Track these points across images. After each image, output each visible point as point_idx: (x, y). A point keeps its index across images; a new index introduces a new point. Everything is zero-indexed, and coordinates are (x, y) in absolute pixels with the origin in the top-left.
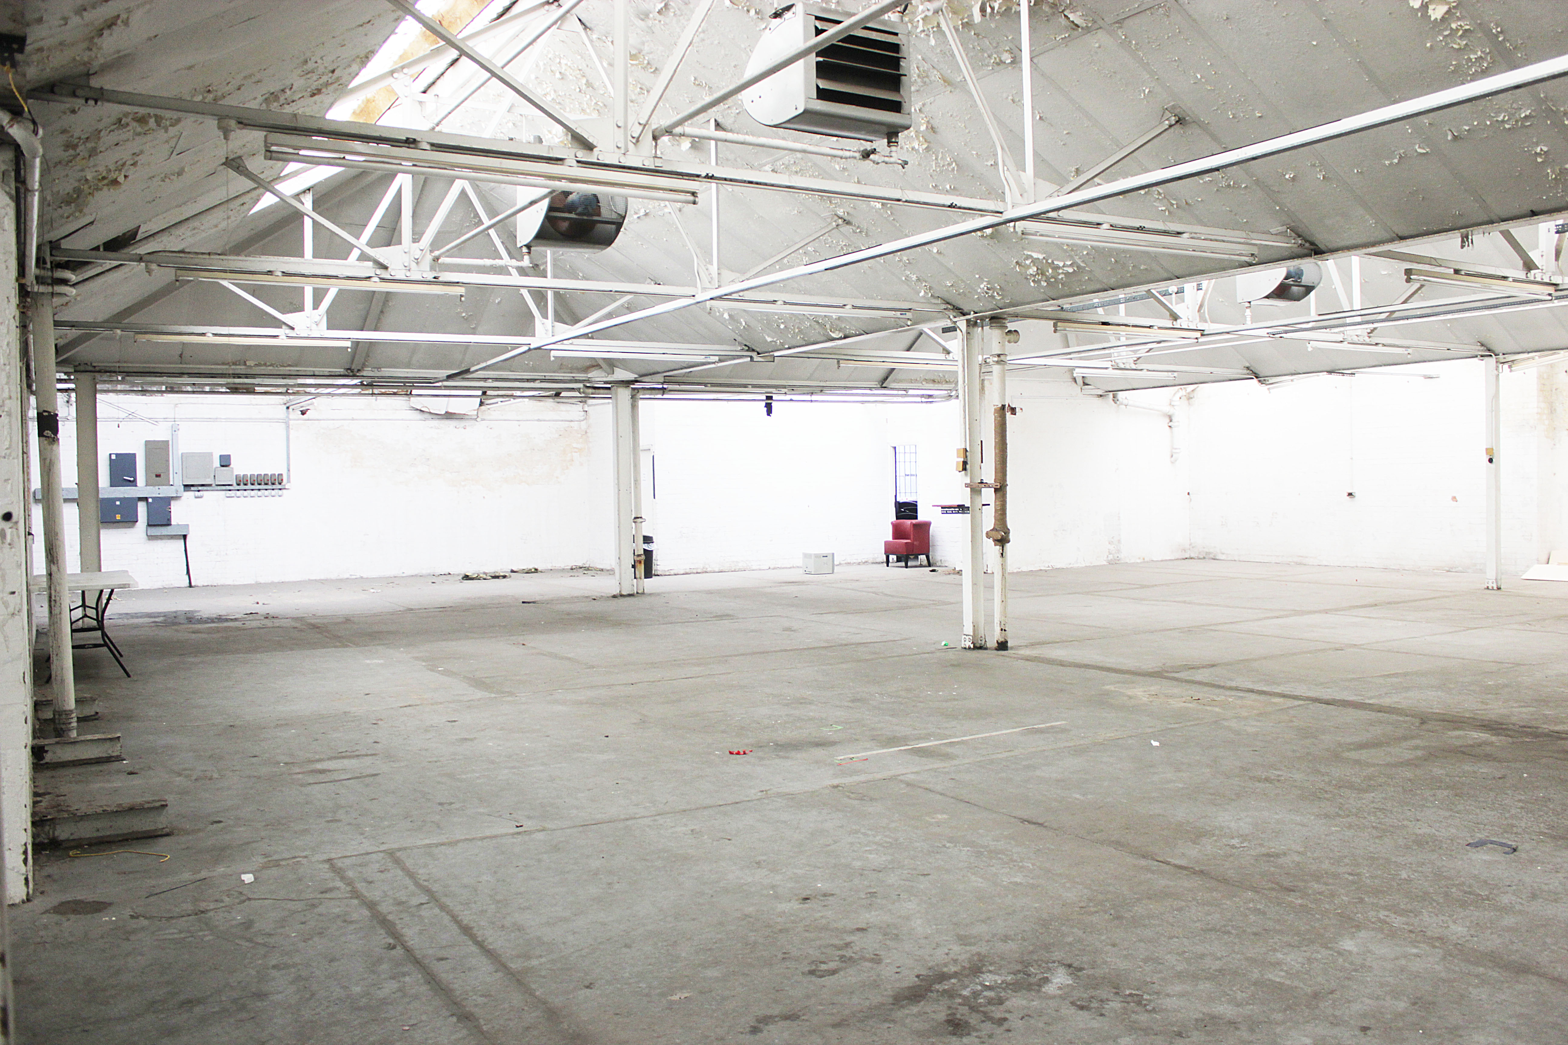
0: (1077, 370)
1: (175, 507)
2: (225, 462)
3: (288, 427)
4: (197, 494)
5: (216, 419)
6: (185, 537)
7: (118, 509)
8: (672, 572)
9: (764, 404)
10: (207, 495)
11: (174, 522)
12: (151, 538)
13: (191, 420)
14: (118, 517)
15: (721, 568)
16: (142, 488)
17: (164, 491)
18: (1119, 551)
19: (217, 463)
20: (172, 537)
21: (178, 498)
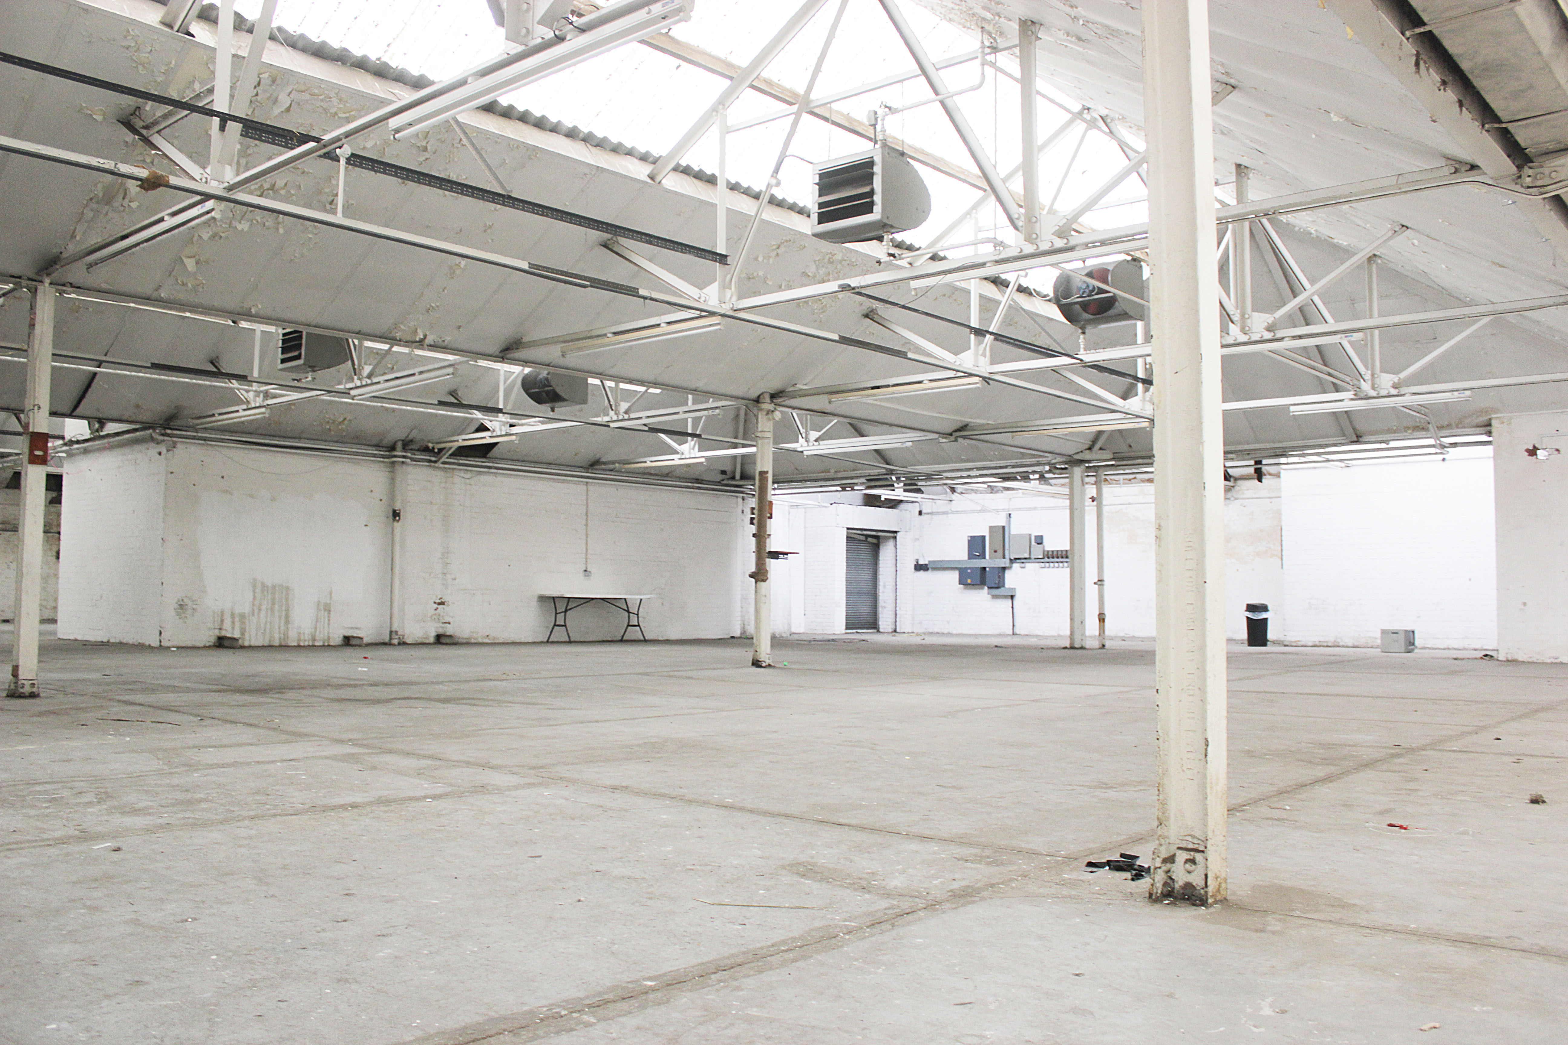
0: (1292, 408)
1: (1008, 574)
2: (1040, 540)
4: (1023, 565)
5: (1035, 509)
6: (1012, 597)
7: (969, 576)
8: (1299, 644)
10: (1029, 566)
11: (1007, 586)
12: (992, 597)
13: (1019, 509)
14: (969, 581)
16: (989, 561)
17: (1002, 563)
19: (1034, 542)
20: (1005, 597)
21: (1010, 568)
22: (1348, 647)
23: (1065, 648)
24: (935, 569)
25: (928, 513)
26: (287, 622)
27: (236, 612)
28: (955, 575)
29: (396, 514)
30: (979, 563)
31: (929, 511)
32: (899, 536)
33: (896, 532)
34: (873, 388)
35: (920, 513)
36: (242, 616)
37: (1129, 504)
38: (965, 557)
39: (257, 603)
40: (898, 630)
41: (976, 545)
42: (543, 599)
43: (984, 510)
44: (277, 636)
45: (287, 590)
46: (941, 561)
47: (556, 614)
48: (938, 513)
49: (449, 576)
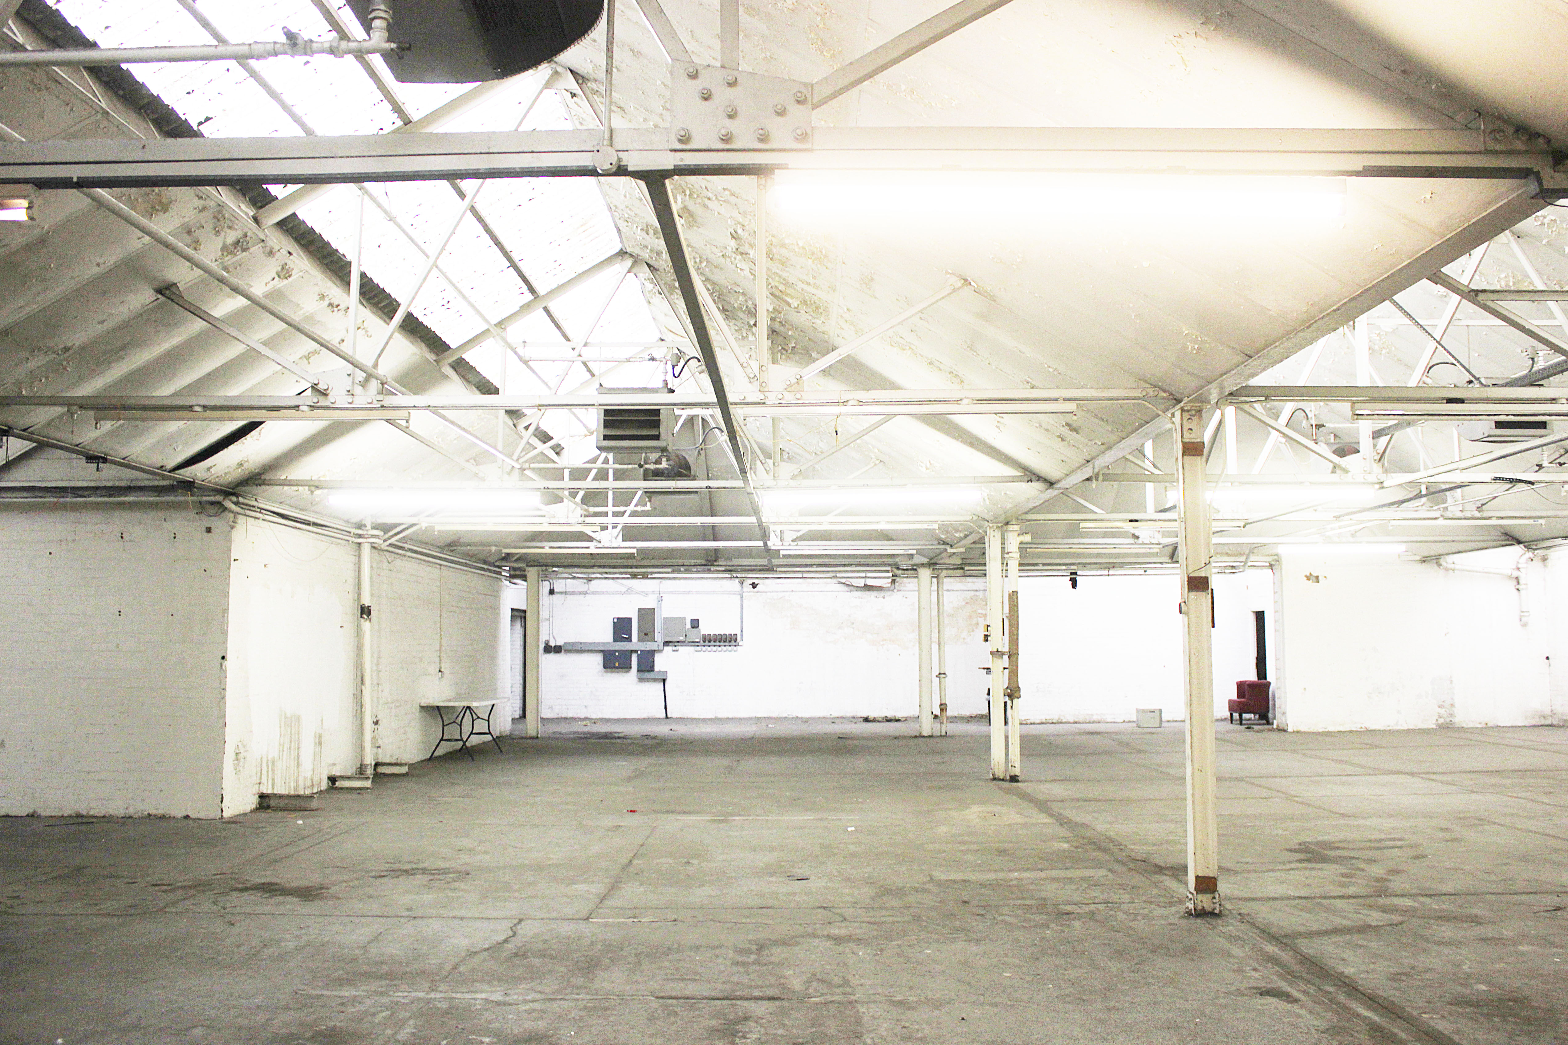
1: (657, 658)
2: (695, 624)
3: (742, 597)
4: (675, 648)
5: (689, 592)
6: (664, 681)
7: (616, 659)
9: (1068, 578)
10: (682, 649)
11: (656, 668)
12: (641, 680)
13: (672, 592)
14: (617, 664)
15: (1076, 720)
16: (635, 643)
17: (649, 646)
18: (1452, 715)
19: (688, 625)
20: (655, 680)
21: (660, 651)
22: (1069, 723)
24: (568, 651)
25: (561, 593)
27: (270, 757)
28: (599, 658)
29: (366, 611)
30: (626, 646)
31: (561, 590)
35: (552, 592)
36: (273, 761)
38: (610, 639)
39: (282, 742)
41: (621, 627)
43: (630, 591)
45: (299, 720)
46: (581, 643)
47: (444, 726)
48: (573, 593)
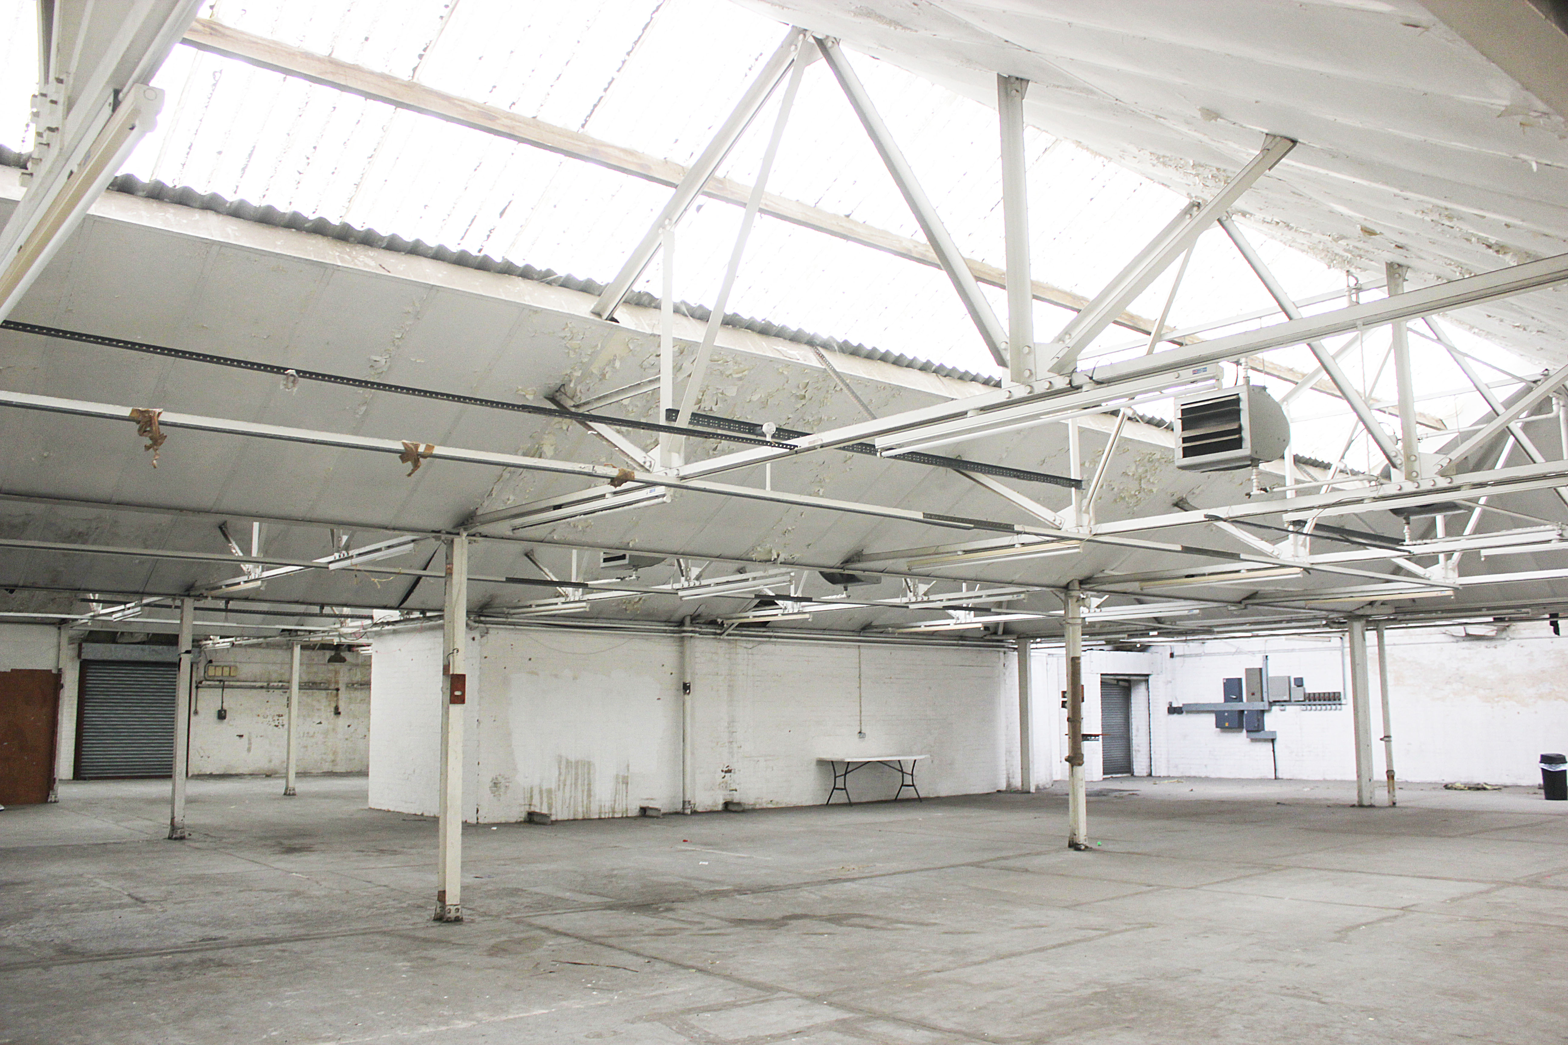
1: (1267, 717)
2: (1299, 682)
3: (1343, 654)
4: (1283, 708)
5: (1293, 650)
6: (1273, 741)
7: (1226, 719)
10: (1289, 708)
11: (1266, 729)
12: (1251, 740)
13: (1277, 651)
14: (1227, 725)
16: (1246, 704)
17: (1260, 706)
19: (1293, 684)
20: (1265, 740)
21: (1269, 710)
23: (1353, 806)
24: (1189, 712)
25: (1180, 655)
26: (589, 795)
27: (544, 788)
28: (1212, 719)
29: (686, 688)
30: (1237, 706)
31: (1181, 653)
32: (1151, 679)
33: (1148, 675)
34: (1187, 576)
35: (1172, 655)
36: (550, 791)
37: (1394, 645)
38: (1221, 699)
39: (562, 778)
40: (1153, 774)
41: (1232, 687)
42: (821, 763)
43: (1238, 652)
44: (580, 809)
45: (589, 765)
46: (1197, 704)
47: (835, 777)
48: (1190, 656)
49: (735, 745)
